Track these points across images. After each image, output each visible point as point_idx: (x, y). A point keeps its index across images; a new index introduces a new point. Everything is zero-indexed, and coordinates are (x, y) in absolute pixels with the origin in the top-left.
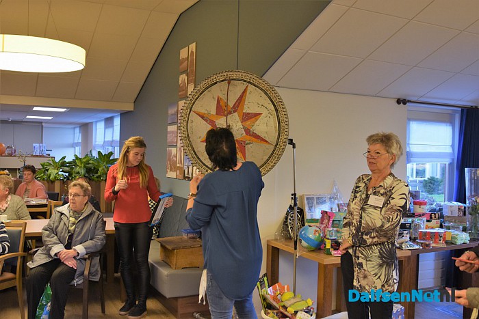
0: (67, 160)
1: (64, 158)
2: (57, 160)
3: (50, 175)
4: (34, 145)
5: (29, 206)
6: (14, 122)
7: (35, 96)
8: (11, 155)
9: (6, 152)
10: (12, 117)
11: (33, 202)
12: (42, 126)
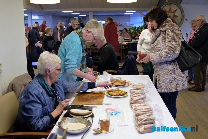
0: (136, 27)
1: (135, 26)
2: (134, 27)
3: (131, 32)
4: (127, 22)
5: (124, 40)
6: (121, 15)
7: (126, 7)
8: (120, 26)
9: (119, 25)
10: (120, 14)
11: (126, 39)
12: (130, 16)
